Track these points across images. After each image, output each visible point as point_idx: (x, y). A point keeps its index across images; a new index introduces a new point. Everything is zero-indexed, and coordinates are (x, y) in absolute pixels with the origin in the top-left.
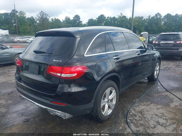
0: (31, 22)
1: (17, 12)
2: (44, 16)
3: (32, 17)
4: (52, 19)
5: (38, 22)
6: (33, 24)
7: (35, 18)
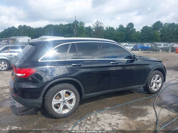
0: (88, 31)
1: (78, 22)
2: (99, 25)
3: (90, 26)
4: (107, 27)
5: (94, 30)
6: (89, 32)
7: (92, 27)
